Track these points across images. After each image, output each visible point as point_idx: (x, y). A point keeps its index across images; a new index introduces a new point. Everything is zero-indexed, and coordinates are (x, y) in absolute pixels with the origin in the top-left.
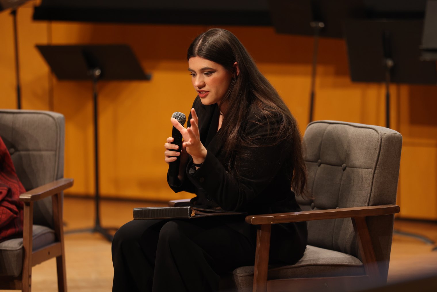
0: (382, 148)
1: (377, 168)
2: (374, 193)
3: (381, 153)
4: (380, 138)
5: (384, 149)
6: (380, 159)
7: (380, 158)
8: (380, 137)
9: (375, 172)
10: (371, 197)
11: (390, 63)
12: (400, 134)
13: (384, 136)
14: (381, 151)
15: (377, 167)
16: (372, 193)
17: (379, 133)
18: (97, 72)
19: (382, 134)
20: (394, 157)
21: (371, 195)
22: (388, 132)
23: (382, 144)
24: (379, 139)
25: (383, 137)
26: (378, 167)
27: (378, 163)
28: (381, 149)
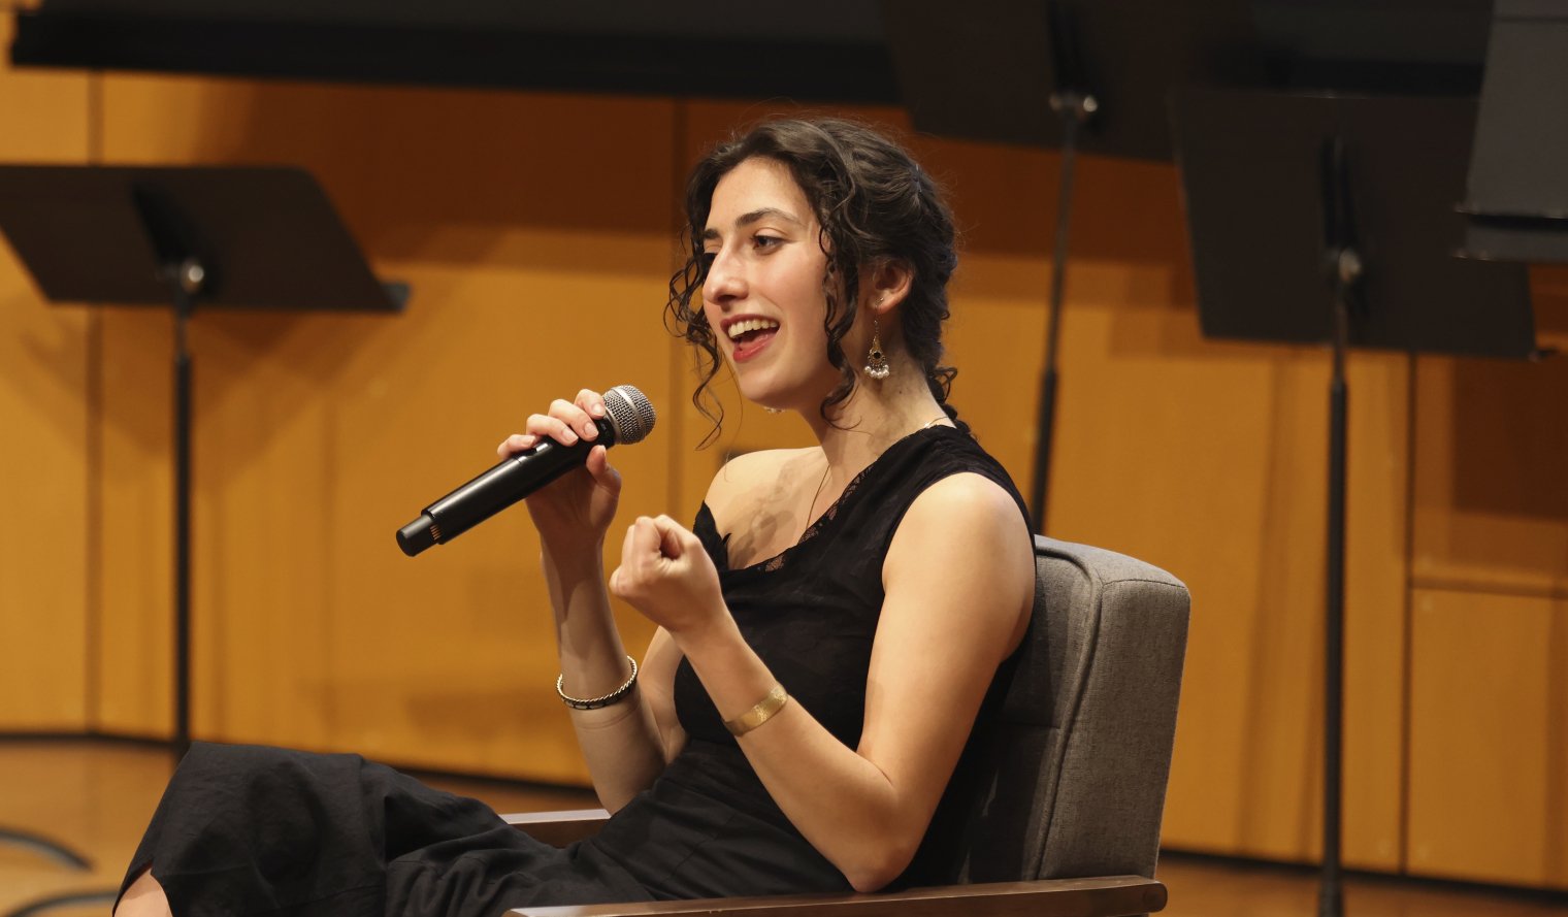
0: (1100, 640)
1: (1078, 725)
2: (1062, 827)
3: (1095, 663)
4: (1093, 599)
5: (1109, 646)
6: (1090, 687)
7: (1091, 681)
8: (1095, 594)
9: (1071, 741)
10: (1049, 840)
11: (1349, 265)
12: (1182, 584)
13: (1114, 592)
14: (1098, 654)
15: (1080, 718)
16: (1052, 829)
17: (1095, 579)
18: (194, 275)
19: (1107, 585)
20: (1154, 682)
21: (1050, 836)
22: (1128, 577)
23: (1102, 625)
24: (1092, 605)
25: (1108, 597)
26: (1082, 721)
27: (1084, 703)
28: (1099, 646)
